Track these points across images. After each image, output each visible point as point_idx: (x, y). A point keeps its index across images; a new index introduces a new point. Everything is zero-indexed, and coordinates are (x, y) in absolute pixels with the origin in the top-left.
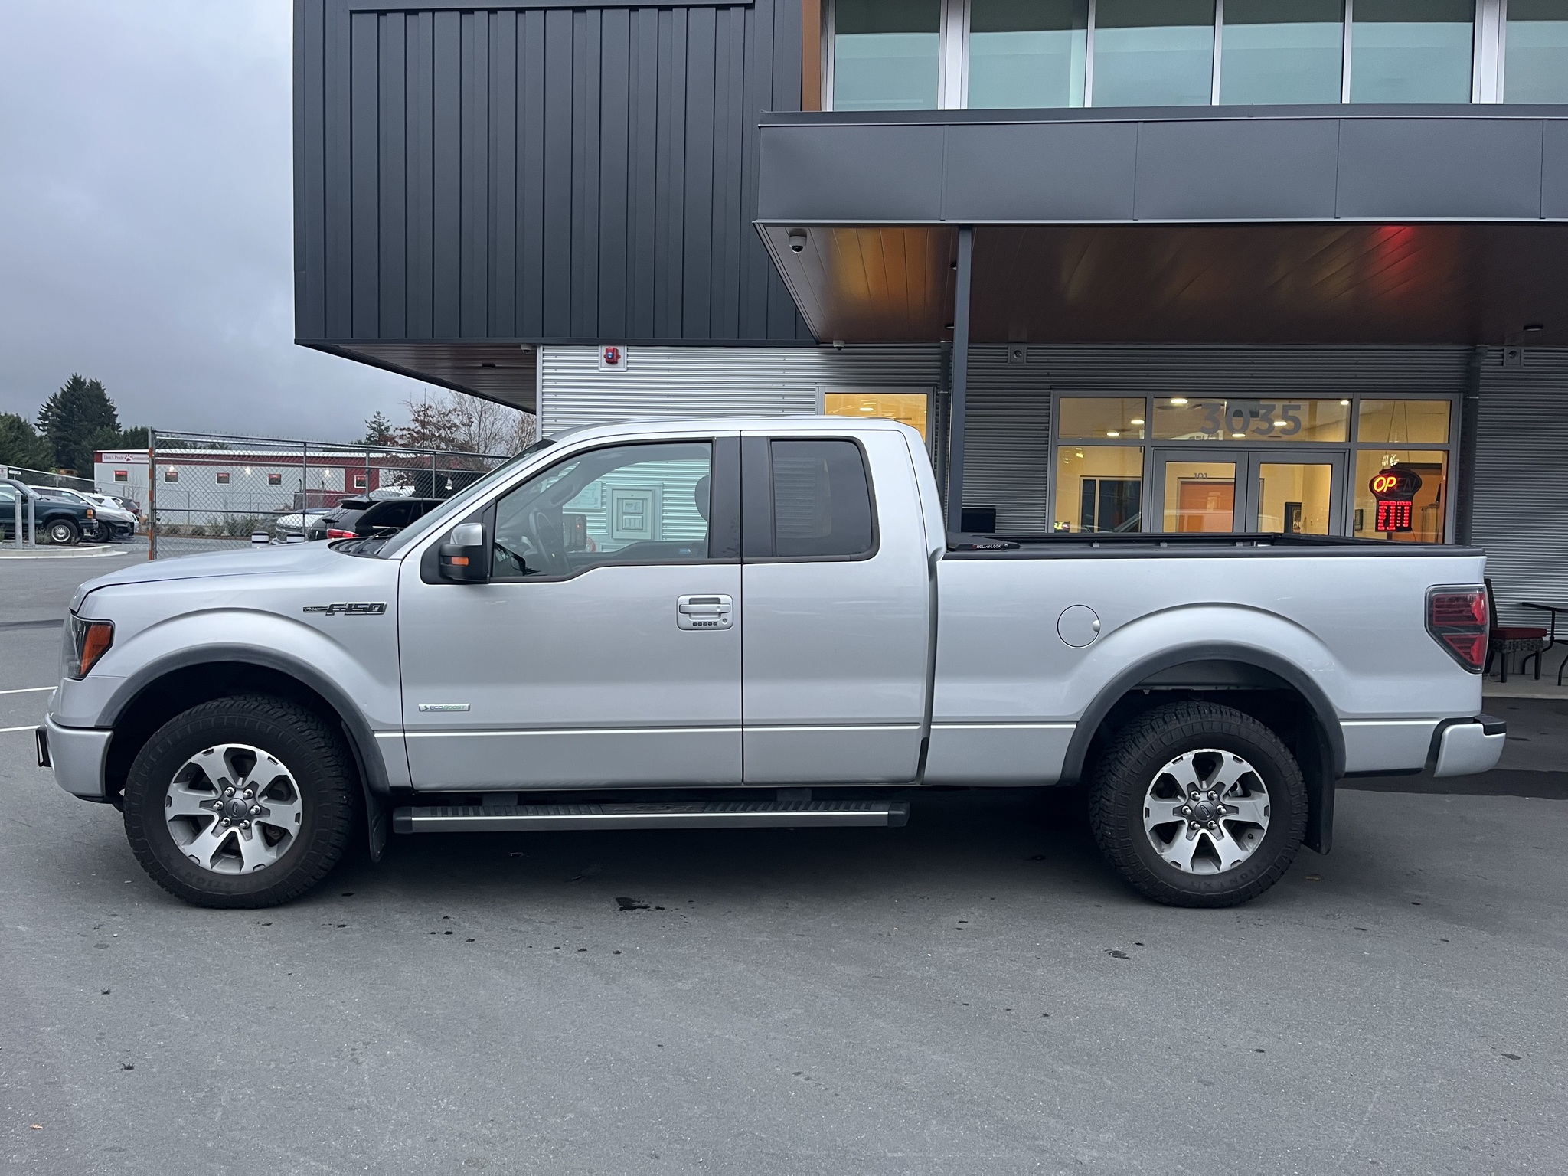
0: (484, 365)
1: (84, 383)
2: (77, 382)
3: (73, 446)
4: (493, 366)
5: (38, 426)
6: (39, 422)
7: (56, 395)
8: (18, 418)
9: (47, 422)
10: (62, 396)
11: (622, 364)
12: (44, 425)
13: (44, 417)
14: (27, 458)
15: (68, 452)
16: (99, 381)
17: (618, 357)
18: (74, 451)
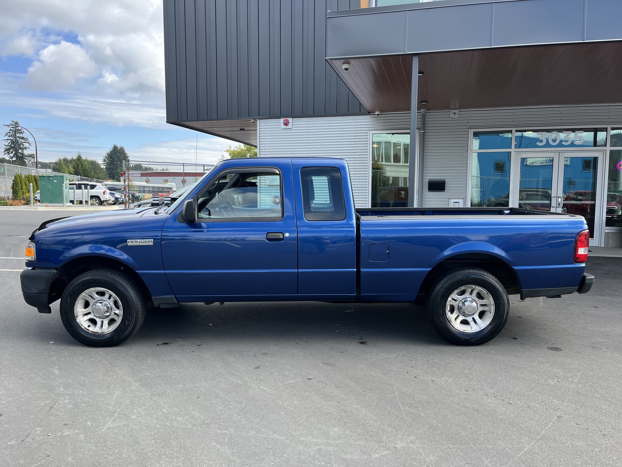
0: (241, 129)
1: (118, 148)
2: (115, 147)
3: (115, 171)
4: (244, 130)
5: (103, 164)
6: (103, 163)
7: (108, 153)
8: (95, 161)
9: (105, 163)
10: (110, 153)
11: (290, 126)
12: (104, 164)
13: (104, 161)
14: (96, 175)
15: (113, 173)
16: (123, 146)
17: (289, 123)
18: (115, 173)
